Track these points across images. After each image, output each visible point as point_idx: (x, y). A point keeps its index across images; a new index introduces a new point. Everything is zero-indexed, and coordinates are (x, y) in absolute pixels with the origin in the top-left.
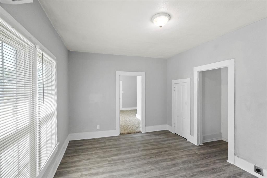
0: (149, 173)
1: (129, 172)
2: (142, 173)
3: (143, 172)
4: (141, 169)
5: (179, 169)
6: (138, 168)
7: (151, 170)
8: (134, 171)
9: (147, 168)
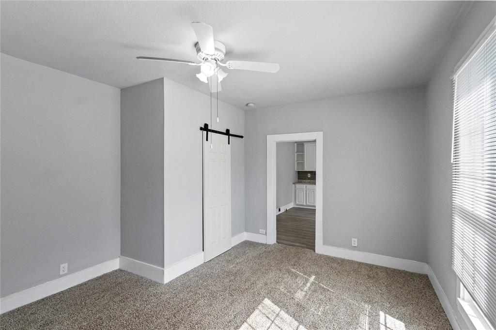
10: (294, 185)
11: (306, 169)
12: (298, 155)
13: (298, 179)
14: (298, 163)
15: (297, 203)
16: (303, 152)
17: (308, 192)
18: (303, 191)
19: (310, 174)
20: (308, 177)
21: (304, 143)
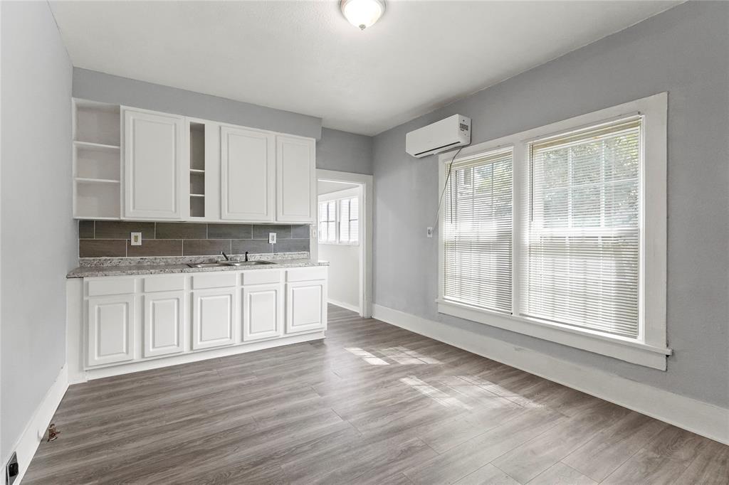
0: (398, 449)
2: (419, 444)
3: (418, 449)
10: (74, 281)
11: (131, 213)
13: (83, 253)
14: (84, 187)
15: (95, 359)
16: (117, 140)
17: (150, 303)
18: (127, 303)
19: (139, 235)
20: (133, 243)
21: (122, 107)
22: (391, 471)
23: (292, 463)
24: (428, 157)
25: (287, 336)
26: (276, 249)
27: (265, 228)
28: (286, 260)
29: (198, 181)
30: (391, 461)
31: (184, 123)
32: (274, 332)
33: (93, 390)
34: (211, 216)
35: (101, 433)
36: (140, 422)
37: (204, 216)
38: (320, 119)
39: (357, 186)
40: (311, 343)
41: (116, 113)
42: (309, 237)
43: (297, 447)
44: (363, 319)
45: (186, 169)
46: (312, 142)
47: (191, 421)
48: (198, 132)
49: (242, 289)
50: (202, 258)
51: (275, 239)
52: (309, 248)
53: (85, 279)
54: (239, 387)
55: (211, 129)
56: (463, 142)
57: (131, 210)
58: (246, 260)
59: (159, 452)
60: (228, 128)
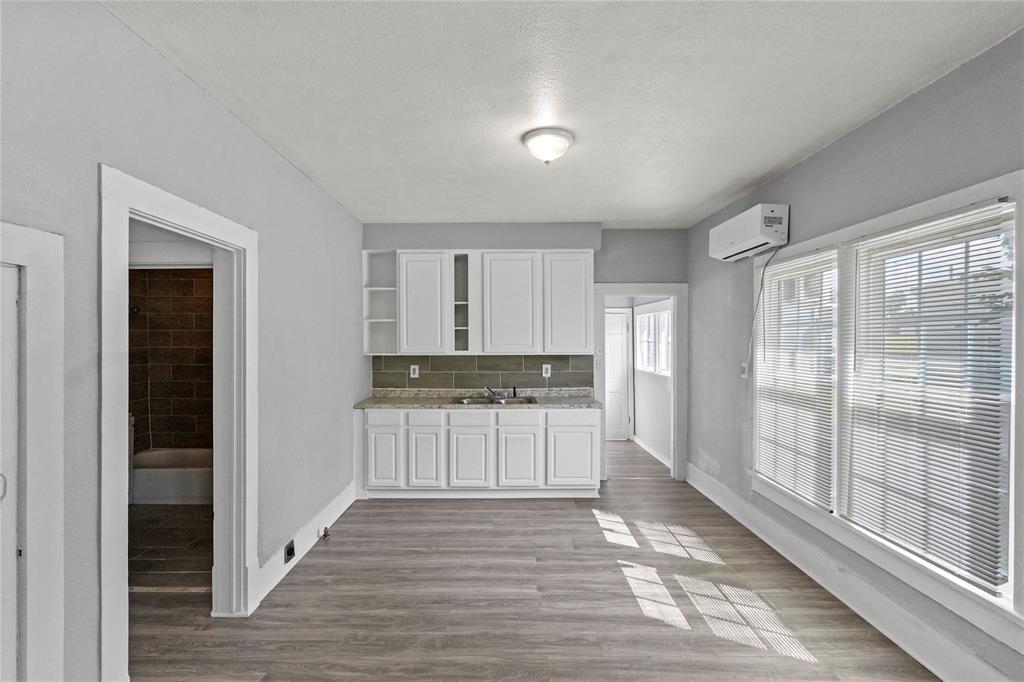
0: (565, 635)
1: (639, 652)
2: (591, 639)
3: (585, 642)
4: (588, 654)
5: (448, 628)
6: (601, 662)
7: (552, 644)
8: (616, 653)
9: (564, 655)
10: (358, 412)
11: (405, 350)
12: (372, 294)
13: (376, 384)
14: (374, 327)
15: (373, 481)
16: (393, 282)
17: (413, 436)
18: (395, 434)
19: (417, 367)
20: (412, 376)
21: (398, 251)
22: (537, 651)
23: (461, 612)
24: (741, 261)
25: (546, 487)
26: (552, 383)
27: (538, 360)
28: (564, 398)
29: (461, 312)
30: (546, 643)
31: (449, 256)
32: (532, 481)
33: (368, 507)
34: (474, 349)
35: (354, 543)
36: (380, 542)
37: (467, 349)
38: (599, 223)
39: (669, 298)
40: (577, 500)
41: (393, 256)
42: (592, 369)
43: (475, 601)
44: (674, 481)
45: (450, 303)
46: (588, 255)
47: (414, 552)
48: (461, 261)
49: (498, 430)
50: (471, 392)
51: (550, 372)
52: (592, 383)
53: (366, 410)
54: (471, 532)
55: (474, 257)
56: (773, 243)
57: (405, 346)
58: (515, 395)
59: (378, 569)
60: (491, 255)
